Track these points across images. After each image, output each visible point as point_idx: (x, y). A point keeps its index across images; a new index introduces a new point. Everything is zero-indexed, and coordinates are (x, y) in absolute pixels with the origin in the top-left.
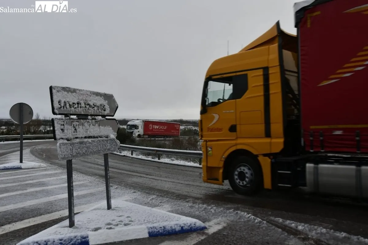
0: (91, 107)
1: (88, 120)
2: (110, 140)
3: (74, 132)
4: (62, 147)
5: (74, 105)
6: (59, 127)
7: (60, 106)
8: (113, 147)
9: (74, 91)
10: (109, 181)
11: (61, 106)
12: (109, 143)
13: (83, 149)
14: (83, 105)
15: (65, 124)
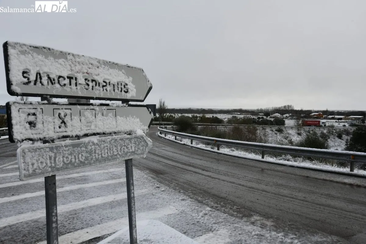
0: (99, 85)
1: (92, 107)
2: (136, 137)
3: (60, 127)
4: (29, 155)
5: (61, 79)
6: (23, 118)
7: (26, 80)
8: (141, 148)
9: (63, 55)
10: (133, 201)
11: (28, 79)
12: (133, 142)
13: (80, 156)
14: (81, 81)
15: (38, 114)
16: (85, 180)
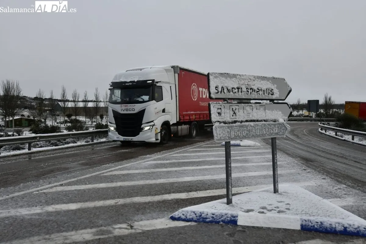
0: (255, 91)
1: (250, 104)
2: (279, 124)
3: (233, 116)
4: (218, 129)
5: (233, 89)
6: (215, 111)
7: (217, 91)
8: (282, 131)
9: (234, 76)
10: (276, 165)
11: (218, 91)
12: (276, 127)
13: (243, 132)
14: (244, 89)
15: (222, 108)
16: (246, 161)
